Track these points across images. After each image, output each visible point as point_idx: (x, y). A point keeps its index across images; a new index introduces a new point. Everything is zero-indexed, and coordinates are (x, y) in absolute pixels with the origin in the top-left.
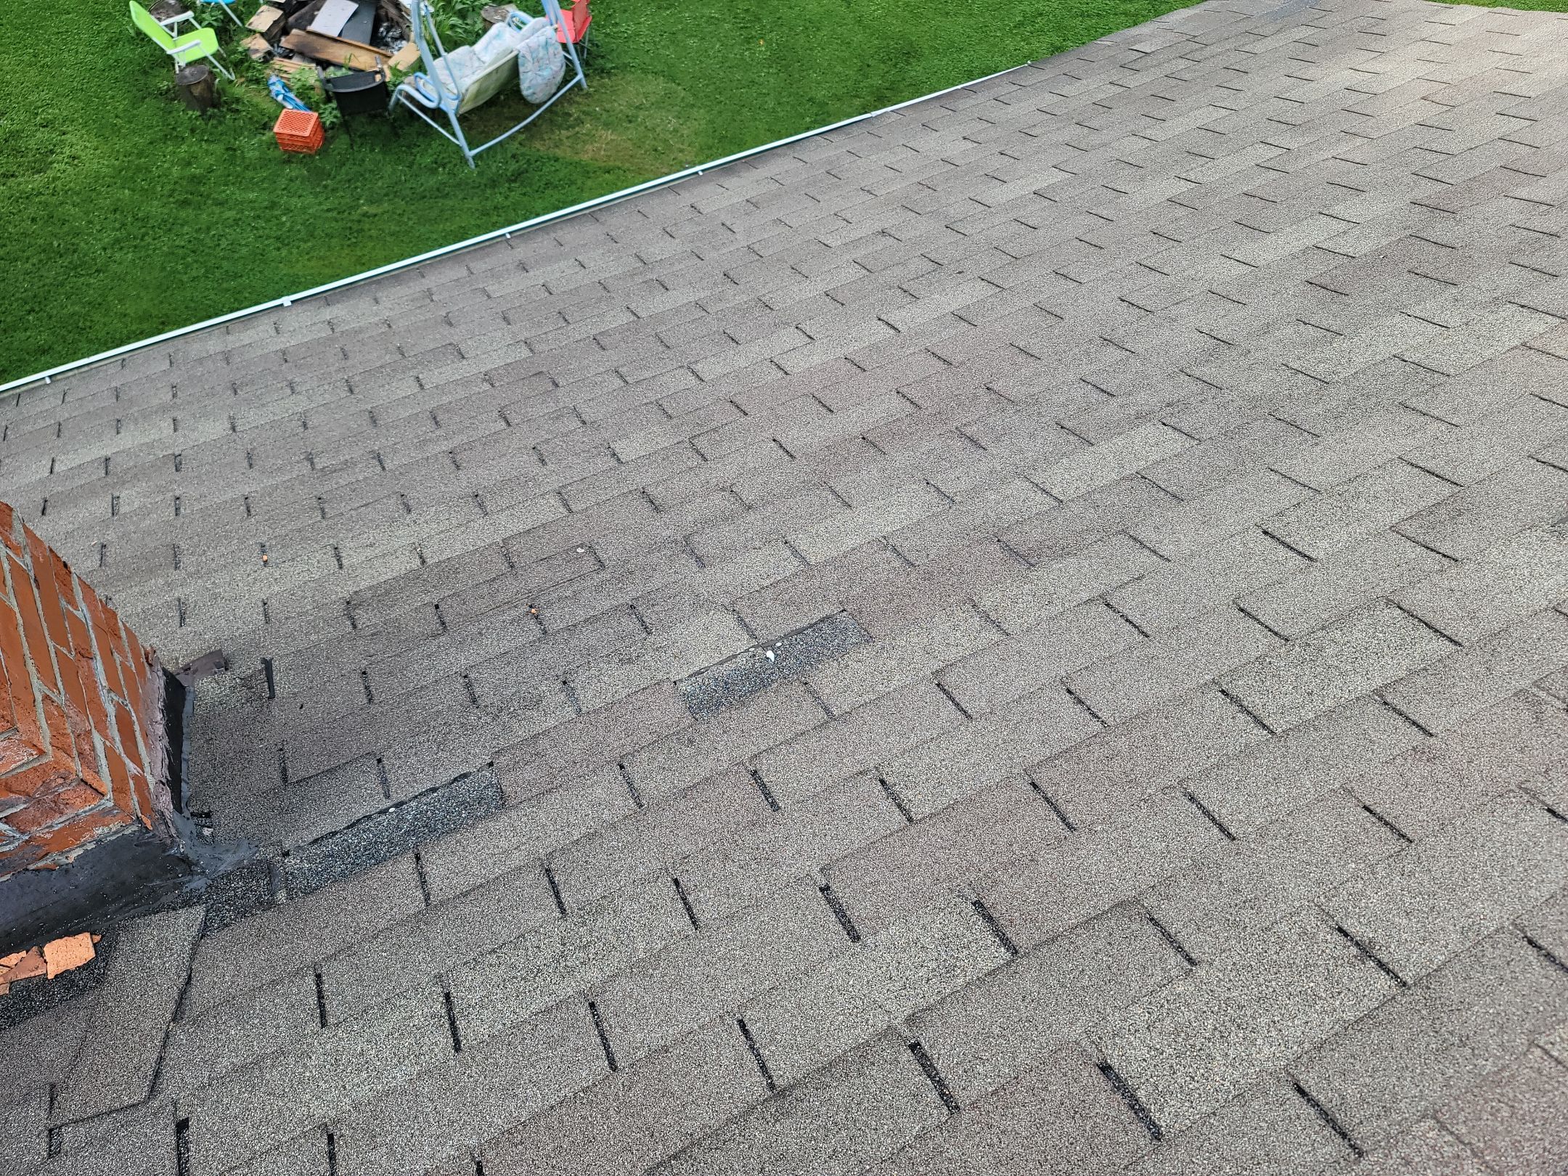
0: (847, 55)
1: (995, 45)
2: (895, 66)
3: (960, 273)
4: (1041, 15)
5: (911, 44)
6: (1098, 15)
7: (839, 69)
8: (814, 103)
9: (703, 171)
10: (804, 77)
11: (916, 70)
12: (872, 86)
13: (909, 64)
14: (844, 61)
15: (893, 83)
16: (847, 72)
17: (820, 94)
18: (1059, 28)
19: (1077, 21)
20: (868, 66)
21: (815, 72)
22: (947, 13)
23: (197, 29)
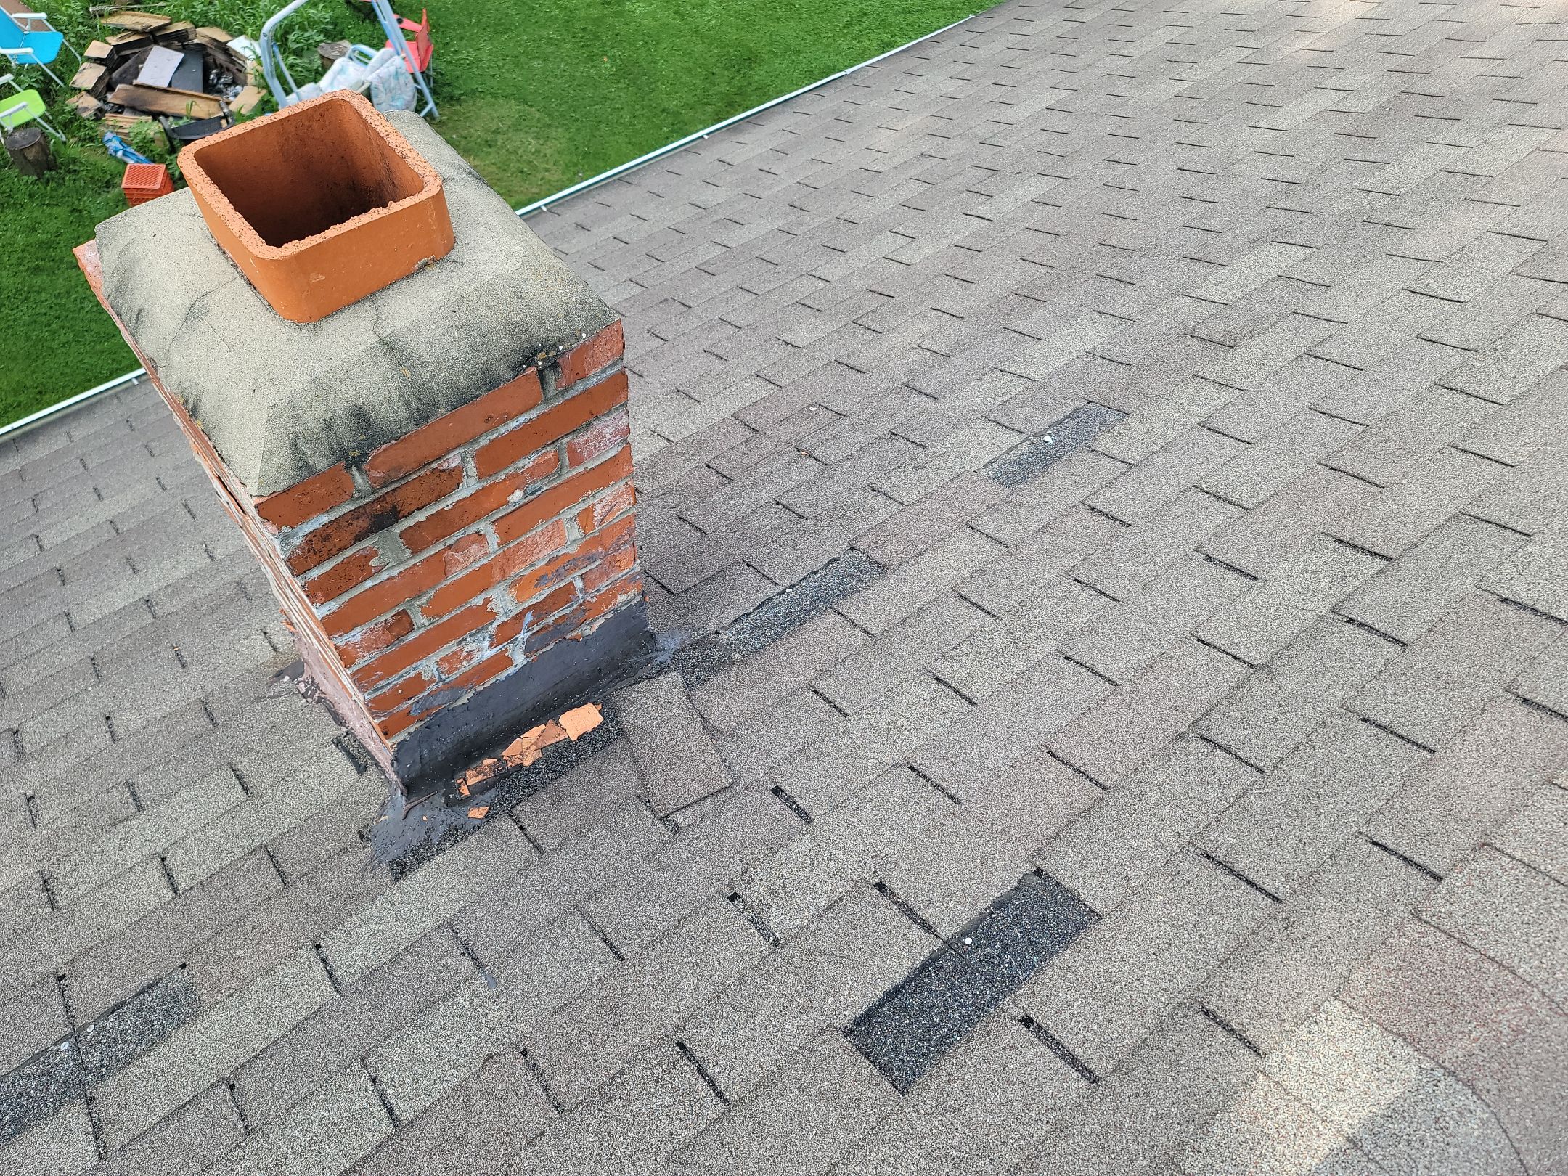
0: (690, 64)
1: (829, 46)
2: (739, 71)
3: (1018, 173)
4: (866, 14)
5: (750, 49)
6: (918, 11)
7: (685, 79)
8: (668, 113)
9: (707, 134)
10: (653, 90)
11: (760, 75)
12: (721, 92)
13: (751, 69)
14: (689, 71)
15: (740, 88)
16: (694, 82)
17: (672, 105)
18: (885, 25)
19: (900, 18)
20: (713, 74)
21: (663, 84)
22: (778, 19)
23: (18, 92)
